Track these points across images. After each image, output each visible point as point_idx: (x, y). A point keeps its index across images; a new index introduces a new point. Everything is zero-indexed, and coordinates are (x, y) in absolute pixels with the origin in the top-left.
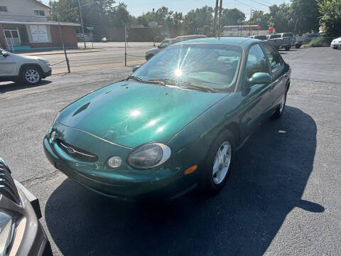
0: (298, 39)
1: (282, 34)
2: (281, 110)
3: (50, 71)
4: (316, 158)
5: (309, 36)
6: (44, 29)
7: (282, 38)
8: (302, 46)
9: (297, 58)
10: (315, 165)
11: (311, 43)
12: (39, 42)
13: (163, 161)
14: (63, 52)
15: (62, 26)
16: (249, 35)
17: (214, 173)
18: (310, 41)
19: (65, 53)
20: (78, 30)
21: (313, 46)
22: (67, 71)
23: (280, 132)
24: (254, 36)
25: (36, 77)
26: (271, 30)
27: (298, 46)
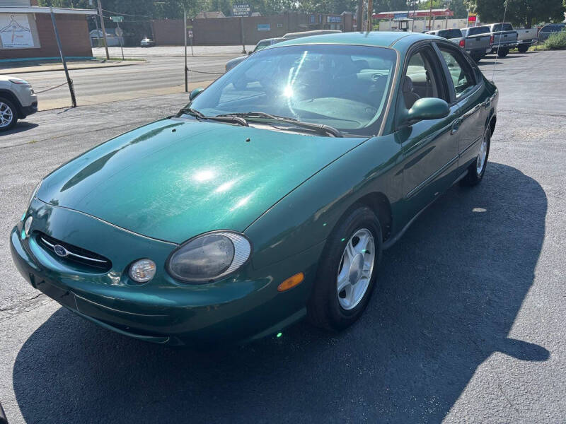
0: (522, 34)
1: (492, 26)
2: (479, 170)
3: (35, 104)
4: (542, 259)
5: (545, 29)
6: (25, 22)
7: (491, 33)
8: (531, 49)
9: (522, 71)
10: (539, 271)
11: (548, 42)
12: (15, 47)
13: (235, 266)
14: (62, 66)
15: (59, 16)
16: (429, 28)
17: (339, 288)
18: (546, 38)
19: (66, 70)
20: (92, 23)
21: (552, 48)
22: (71, 104)
23: (475, 210)
24: (436, 31)
25: (6, 117)
26: (473, 19)
27: (523, 48)
